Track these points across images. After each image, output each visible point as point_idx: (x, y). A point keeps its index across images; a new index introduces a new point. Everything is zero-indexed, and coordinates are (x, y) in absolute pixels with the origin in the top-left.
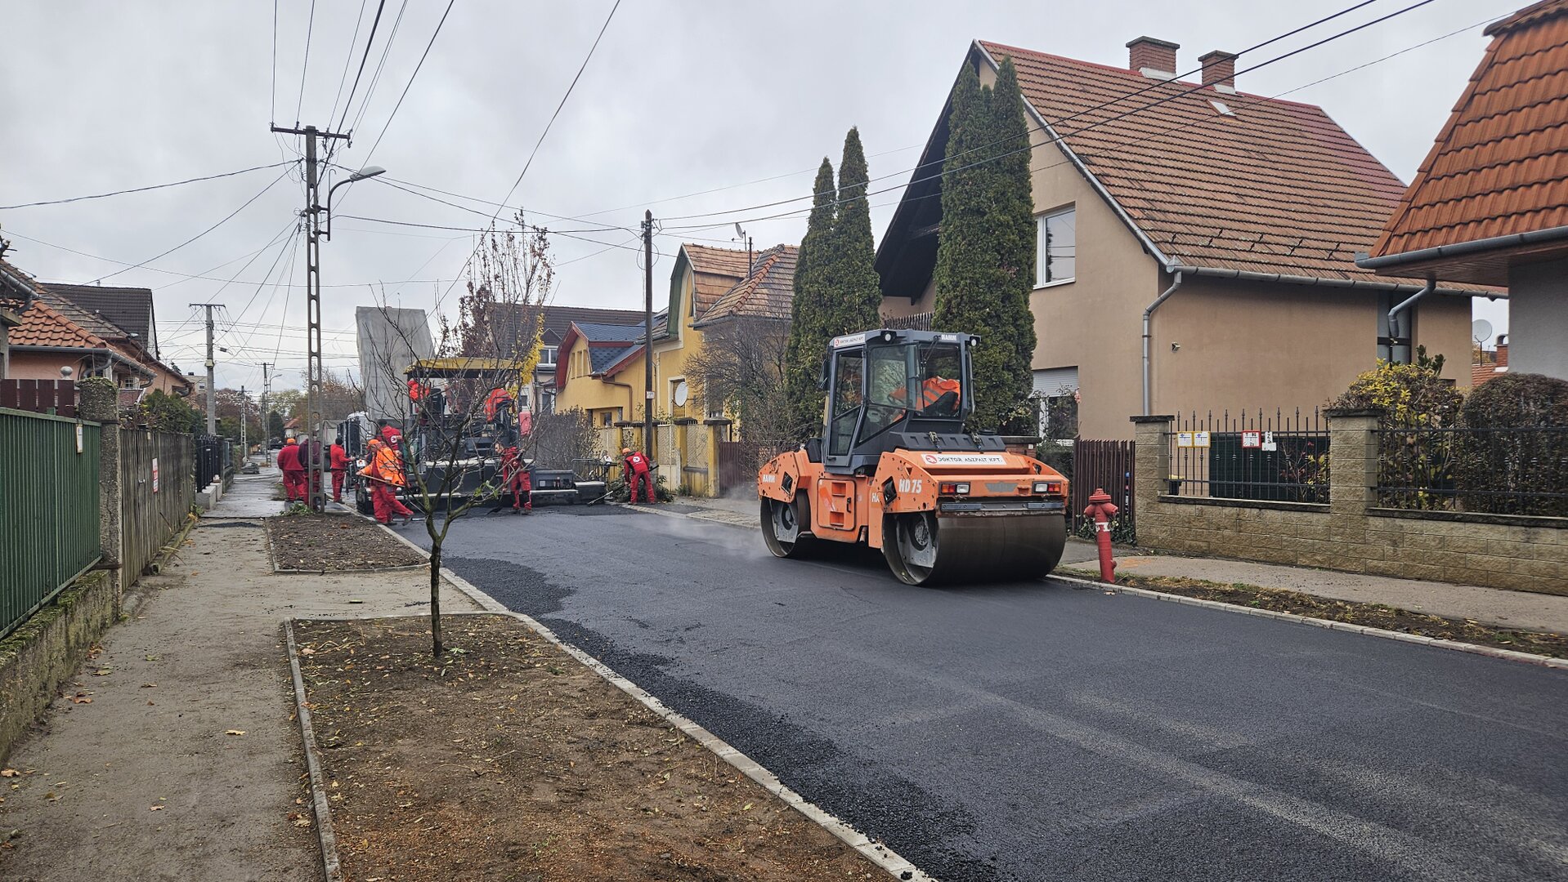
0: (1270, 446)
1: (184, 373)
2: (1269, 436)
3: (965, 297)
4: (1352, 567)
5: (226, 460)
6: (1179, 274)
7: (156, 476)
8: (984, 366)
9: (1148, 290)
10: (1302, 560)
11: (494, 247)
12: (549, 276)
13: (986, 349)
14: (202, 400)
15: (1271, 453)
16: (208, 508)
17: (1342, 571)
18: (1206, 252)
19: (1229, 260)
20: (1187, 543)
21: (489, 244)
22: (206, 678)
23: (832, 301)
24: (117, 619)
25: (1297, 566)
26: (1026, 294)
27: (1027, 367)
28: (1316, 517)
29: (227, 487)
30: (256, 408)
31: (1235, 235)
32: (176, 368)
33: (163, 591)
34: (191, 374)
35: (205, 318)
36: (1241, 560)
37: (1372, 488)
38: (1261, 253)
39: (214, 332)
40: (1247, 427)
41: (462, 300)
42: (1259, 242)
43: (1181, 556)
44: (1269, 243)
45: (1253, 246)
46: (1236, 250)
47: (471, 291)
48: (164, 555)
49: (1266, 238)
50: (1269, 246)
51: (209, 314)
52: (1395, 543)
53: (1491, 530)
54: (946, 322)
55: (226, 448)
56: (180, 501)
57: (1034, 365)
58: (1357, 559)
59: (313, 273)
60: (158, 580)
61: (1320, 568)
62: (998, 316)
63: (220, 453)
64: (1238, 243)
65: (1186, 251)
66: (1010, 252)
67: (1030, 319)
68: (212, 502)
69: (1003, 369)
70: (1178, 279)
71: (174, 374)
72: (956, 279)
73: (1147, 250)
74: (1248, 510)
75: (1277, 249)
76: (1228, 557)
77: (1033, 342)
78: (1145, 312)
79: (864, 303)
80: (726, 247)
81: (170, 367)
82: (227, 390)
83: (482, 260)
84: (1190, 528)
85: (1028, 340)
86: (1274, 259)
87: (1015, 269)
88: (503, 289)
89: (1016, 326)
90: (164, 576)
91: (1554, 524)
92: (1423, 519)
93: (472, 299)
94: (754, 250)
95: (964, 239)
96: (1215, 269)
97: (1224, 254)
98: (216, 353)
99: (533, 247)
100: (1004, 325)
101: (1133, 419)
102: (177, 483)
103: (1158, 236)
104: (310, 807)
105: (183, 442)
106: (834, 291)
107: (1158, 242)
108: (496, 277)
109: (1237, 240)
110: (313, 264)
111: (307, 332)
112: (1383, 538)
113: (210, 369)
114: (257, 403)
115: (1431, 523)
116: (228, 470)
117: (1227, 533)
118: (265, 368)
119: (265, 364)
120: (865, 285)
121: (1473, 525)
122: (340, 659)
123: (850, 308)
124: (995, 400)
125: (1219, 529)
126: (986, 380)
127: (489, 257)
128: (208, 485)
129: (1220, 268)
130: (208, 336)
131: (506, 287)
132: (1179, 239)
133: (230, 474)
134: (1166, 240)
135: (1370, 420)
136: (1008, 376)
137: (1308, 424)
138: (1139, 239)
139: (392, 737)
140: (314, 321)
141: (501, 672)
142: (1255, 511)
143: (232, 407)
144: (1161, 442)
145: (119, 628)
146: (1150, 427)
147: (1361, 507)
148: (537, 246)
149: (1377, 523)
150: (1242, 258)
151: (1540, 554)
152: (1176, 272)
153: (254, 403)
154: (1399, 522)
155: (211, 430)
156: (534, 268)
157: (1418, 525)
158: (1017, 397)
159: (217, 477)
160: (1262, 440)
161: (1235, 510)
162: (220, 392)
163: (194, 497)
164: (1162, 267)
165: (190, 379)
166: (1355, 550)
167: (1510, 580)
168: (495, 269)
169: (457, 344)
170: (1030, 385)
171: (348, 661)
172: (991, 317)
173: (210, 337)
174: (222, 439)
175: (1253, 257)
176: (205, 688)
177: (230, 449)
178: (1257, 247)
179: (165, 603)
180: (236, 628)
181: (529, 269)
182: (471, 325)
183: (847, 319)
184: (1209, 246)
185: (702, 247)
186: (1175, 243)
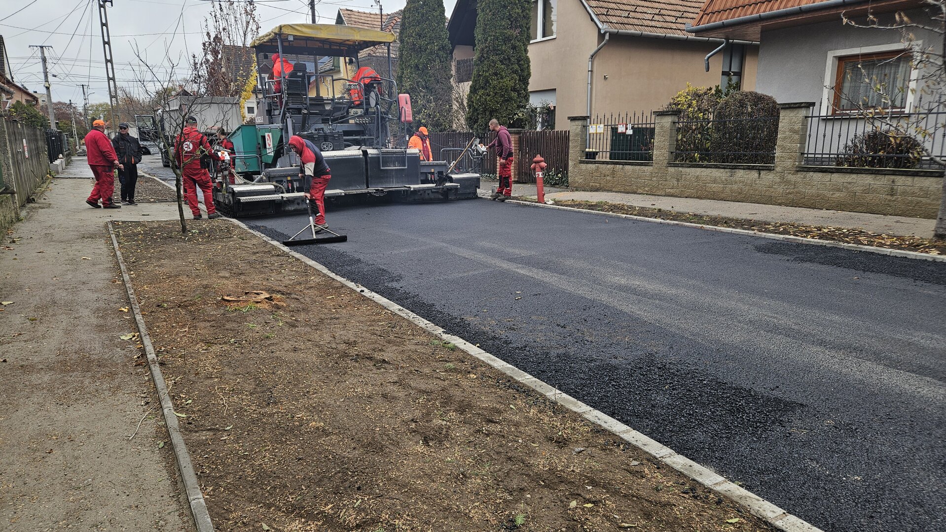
0: (630, 132)
1: (31, 91)
2: (629, 126)
3: (491, 47)
4: (659, 193)
5: (65, 147)
6: (608, 34)
7: (26, 148)
8: (501, 89)
9: (592, 43)
10: (640, 191)
11: (221, 9)
12: (257, 29)
13: (502, 78)
14: (45, 109)
15: (631, 135)
16: (58, 173)
17: (656, 195)
18: (626, 20)
19: (638, 25)
20: (591, 184)
21: (218, 7)
22: (69, 242)
23: (420, 48)
24: (19, 220)
25: (637, 194)
26: (525, 46)
27: (526, 89)
28: (647, 168)
29: (68, 163)
30: (80, 114)
31: (645, 10)
32: (25, 88)
33: (40, 210)
34: (36, 92)
35: (40, 55)
36: (614, 192)
37: (672, 153)
38: (658, 21)
39: (47, 64)
40: (621, 122)
41: (204, 44)
42: (658, 15)
43: (588, 191)
44: (664, 15)
45: (653, 17)
46: (644, 19)
47: (209, 39)
48: (37, 193)
49: (663, 12)
50: (664, 17)
51: (43, 53)
52: (678, 180)
53: (717, 171)
54: (481, 62)
55: (64, 138)
56: (41, 166)
57: (530, 88)
58: (662, 189)
59: (104, 27)
60: (37, 205)
61: (647, 194)
62: (509, 59)
63: (61, 141)
64: (646, 15)
65: (614, 20)
66: (516, 20)
67: (528, 61)
68: (60, 169)
69: (511, 90)
70: (607, 37)
71: (24, 91)
72: (486, 36)
73: (592, 20)
74: (618, 166)
75: (668, 19)
76: (608, 191)
77: (529, 75)
78: (589, 56)
79: (439, 49)
80: (367, 11)
81: (20, 86)
82: (60, 103)
83: (214, 18)
84: (592, 177)
85: (526, 74)
86: (665, 25)
87: (519, 30)
88: (229, 37)
89: (519, 65)
90: (38, 203)
91: (742, 167)
92: (690, 167)
93: (210, 44)
94: (384, 13)
95: (490, 11)
96: (629, 31)
97: (636, 22)
98: (50, 78)
99: (246, 10)
100: (512, 64)
101: (569, 118)
102: (38, 154)
103: (599, 11)
104: (122, 279)
105: (38, 132)
106: (422, 42)
107: (598, 15)
108: (224, 29)
109: (646, 13)
110: (104, 21)
111: (105, 64)
112: (674, 178)
113: (48, 88)
114: (81, 111)
115: (693, 169)
116: (67, 152)
117: (608, 178)
118: (83, 88)
119: (83, 85)
120: (440, 38)
121: (710, 169)
122: (137, 235)
123: (431, 53)
124: (506, 108)
125: (605, 176)
126: (502, 97)
127: (218, 16)
128: (56, 160)
129: (632, 30)
130: (43, 67)
131: (231, 36)
132: (611, 12)
133: (69, 155)
134: (603, 13)
135: (673, 117)
136: (514, 95)
137: (647, 120)
138: (588, 12)
139: (160, 259)
140: (108, 58)
141: (215, 239)
142: (621, 166)
143: (64, 112)
144: (582, 131)
145: (20, 224)
146: (577, 123)
147: (666, 162)
148: (248, 9)
149: (672, 170)
150: (646, 25)
151: (736, 183)
152: (605, 33)
153: (79, 111)
154: (680, 169)
155: (53, 127)
156: (248, 23)
157: (688, 170)
158: (519, 107)
159: (61, 156)
160: (627, 129)
161: (612, 166)
162: (56, 104)
163: (49, 165)
164: (599, 30)
165: (35, 95)
166: (661, 184)
167: (723, 195)
168: (222, 24)
169: (203, 73)
170: (527, 100)
171: (140, 235)
172: (506, 59)
173: (45, 68)
174: (60, 132)
175: (653, 23)
176: (69, 245)
177: (67, 140)
178: (656, 17)
179: (42, 215)
180: (82, 224)
181: (245, 24)
182: (211, 60)
183: (429, 59)
184: (628, 17)
185: (351, 11)
186: (608, 15)
